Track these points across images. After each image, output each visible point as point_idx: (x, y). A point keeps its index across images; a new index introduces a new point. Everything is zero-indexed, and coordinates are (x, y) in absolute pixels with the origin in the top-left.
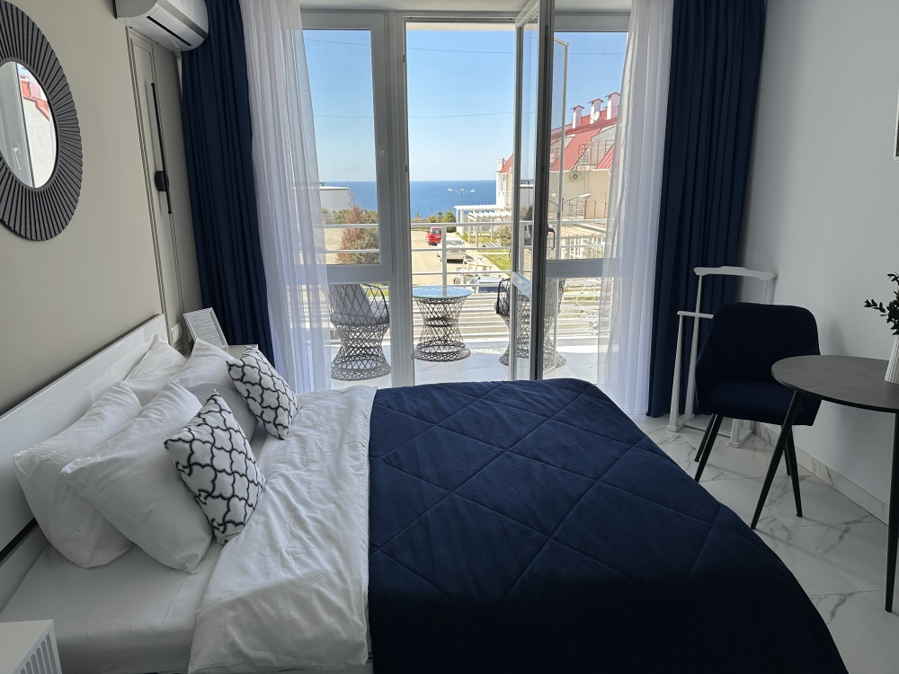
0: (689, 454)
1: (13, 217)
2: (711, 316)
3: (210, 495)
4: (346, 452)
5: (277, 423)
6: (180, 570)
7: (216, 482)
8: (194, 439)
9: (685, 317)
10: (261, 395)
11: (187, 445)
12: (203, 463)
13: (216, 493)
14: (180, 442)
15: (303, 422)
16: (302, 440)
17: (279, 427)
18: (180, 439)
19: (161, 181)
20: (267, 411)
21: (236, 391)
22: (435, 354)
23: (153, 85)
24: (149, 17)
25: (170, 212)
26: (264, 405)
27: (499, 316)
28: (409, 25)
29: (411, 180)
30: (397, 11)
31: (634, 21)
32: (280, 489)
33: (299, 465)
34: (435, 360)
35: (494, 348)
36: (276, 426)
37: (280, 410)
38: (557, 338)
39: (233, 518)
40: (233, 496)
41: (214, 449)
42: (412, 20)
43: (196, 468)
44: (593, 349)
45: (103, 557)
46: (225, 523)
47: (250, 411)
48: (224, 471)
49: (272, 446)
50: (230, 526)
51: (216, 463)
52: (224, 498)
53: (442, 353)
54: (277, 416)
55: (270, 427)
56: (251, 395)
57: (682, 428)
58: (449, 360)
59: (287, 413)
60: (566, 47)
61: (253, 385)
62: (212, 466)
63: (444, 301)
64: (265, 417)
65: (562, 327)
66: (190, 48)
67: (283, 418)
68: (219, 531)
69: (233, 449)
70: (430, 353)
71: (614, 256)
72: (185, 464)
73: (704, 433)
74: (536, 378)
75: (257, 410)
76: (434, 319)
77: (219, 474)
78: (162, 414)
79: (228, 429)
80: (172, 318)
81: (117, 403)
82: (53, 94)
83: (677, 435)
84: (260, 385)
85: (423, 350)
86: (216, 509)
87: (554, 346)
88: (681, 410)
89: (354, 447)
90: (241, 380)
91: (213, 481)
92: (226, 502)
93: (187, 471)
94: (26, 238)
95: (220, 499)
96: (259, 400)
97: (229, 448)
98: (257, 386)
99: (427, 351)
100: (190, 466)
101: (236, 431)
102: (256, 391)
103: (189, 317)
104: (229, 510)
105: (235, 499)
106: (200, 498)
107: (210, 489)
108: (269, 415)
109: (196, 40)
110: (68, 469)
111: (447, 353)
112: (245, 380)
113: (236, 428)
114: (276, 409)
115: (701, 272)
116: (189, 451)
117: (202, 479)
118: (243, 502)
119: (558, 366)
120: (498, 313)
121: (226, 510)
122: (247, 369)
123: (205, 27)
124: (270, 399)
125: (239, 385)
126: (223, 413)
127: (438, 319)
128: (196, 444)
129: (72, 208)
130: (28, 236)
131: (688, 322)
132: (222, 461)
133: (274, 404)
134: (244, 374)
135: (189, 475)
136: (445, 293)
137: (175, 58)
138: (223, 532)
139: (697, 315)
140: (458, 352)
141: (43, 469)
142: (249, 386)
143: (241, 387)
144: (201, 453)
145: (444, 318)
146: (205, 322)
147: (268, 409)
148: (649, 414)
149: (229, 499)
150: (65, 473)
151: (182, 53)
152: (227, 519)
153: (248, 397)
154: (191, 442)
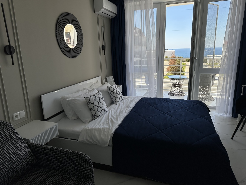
1: (67, 53)
3: (92, 109)
6: (84, 123)
8: (91, 98)
10: (113, 94)
11: (89, 99)
12: (92, 103)
13: (93, 109)
14: (88, 98)
16: (119, 105)
19: (103, 48)
20: (114, 98)
21: (108, 92)
22: (174, 94)
23: (103, 26)
24: (101, 12)
26: (113, 96)
30: (164, 2)
34: (174, 96)
36: (115, 101)
37: (117, 98)
39: (97, 115)
40: (97, 111)
41: (95, 101)
42: (168, 4)
43: (90, 103)
45: (73, 118)
46: (95, 116)
48: (96, 105)
49: (114, 105)
50: (96, 117)
51: (94, 103)
52: (95, 111)
53: (176, 94)
54: (116, 99)
59: (119, 99)
60: (218, 6)
61: (112, 91)
62: (94, 104)
64: (113, 99)
66: (113, 17)
67: (117, 100)
68: (94, 117)
69: (99, 102)
70: (172, 94)
75: (112, 97)
77: (95, 106)
78: (89, 93)
79: (99, 98)
81: (83, 91)
82: (77, 30)
84: (113, 92)
86: (94, 112)
90: (109, 90)
91: (93, 107)
92: (95, 112)
93: (88, 104)
94: (69, 57)
95: (94, 111)
96: (112, 95)
97: (99, 101)
100: (89, 103)
101: (101, 99)
102: (112, 93)
103: (107, 78)
104: (96, 113)
105: (98, 112)
107: (92, 108)
109: (114, 15)
111: (178, 94)
116: (89, 100)
117: (91, 106)
118: (100, 113)
121: (95, 113)
122: (111, 88)
123: (116, 12)
124: (115, 95)
125: (109, 91)
126: (99, 95)
127: (176, 84)
128: (91, 99)
129: (80, 52)
130: (70, 57)
132: (96, 103)
134: (110, 89)
135: (89, 105)
136: (180, 78)
138: (94, 118)
141: (64, 99)
142: (111, 92)
143: (109, 92)
144: (92, 101)
146: (111, 79)
147: (114, 97)
148: (232, 116)
149: (96, 111)
150: (67, 100)
151: (111, 18)
152: (95, 115)
153: (110, 94)
154: (90, 98)
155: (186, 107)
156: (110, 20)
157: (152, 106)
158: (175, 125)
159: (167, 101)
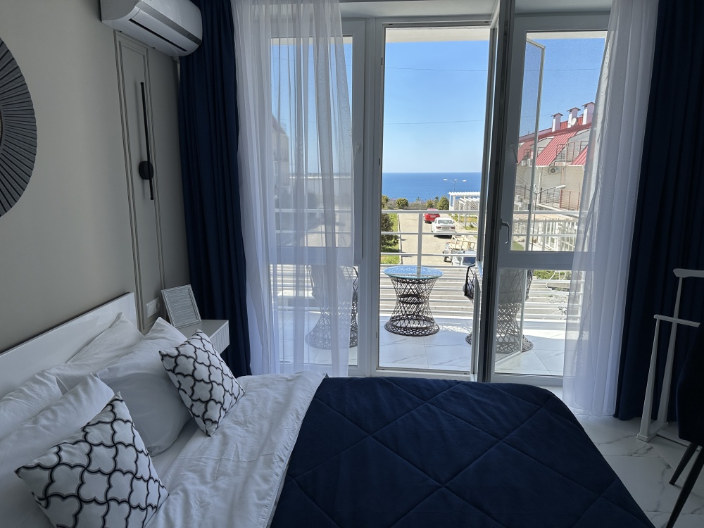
2: (697, 324)
4: (260, 469)
5: (206, 417)
7: (80, 516)
8: (58, 464)
9: (661, 321)
10: (192, 388)
11: (46, 474)
12: (66, 493)
14: (38, 470)
15: (236, 416)
17: (207, 422)
18: (39, 466)
19: (146, 171)
20: (197, 404)
21: (169, 380)
22: (406, 328)
23: (142, 84)
24: (131, 20)
25: (152, 198)
26: (194, 398)
27: (466, 298)
28: (389, 32)
30: (376, 18)
31: (614, 19)
33: (209, 477)
34: (405, 334)
35: (462, 326)
36: (204, 421)
37: (211, 403)
38: (525, 320)
41: (86, 474)
42: (391, 26)
43: (54, 500)
44: (560, 335)
48: (94, 500)
49: (197, 443)
53: (412, 328)
54: (206, 411)
55: (199, 421)
56: (182, 387)
57: (653, 438)
58: (417, 335)
59: (219, 405)
60: (543, 49)
61: (185, 376)
62: (78, 497)
64: (194, 410)
65: (529, 311)
66: (185, 54)
67: (214, 412)
69: (115, 471)
70: (401, 327)
71: (586, 250)
72: (41, 495)
75: (188, 402)
76: (408, 296)
77: (85, 506)
79: (115, 445)
80: (149, 294)
83: (648, 445)
84: (193, 376)
85: (395, 323)
87: (521, 329)
88: (654, 416)
89: (269, 464)
90: (173, 371)
91: (76, 516)
93: (43, 503)
96: (189, 392)
97: (110, 469)
98: (190, 378)
99: (398, 325)
100: (47, 498)
101: (128, 446)
102: (187, 383)
103: (166, 294)
108: (198, 409)
109: (191, 46)
111: (417, 328)
112: (177, 371)
113: (130, 441)
114: (207, 402)
115: (681, 273)
116: (47, 480)
119: (524, 350)
120: (466, 295)
122: (181, 360)
123: (199, 35)
124: (202, 392)
125: (170, 374)
126: (115, 423)
128: (59, 472)
131: (666, 327)
132: (94, 487)
133: (206, 396)
134: (177, 365)
135: (47, 507)
136: (419, 273)
139: (675, 320)
140: (426, 328)
142: (180, 377)
143: (174, 379)
144: (65, 481)
146: (182, 298)
147: (199, 403)
148: (616, 416)
151: (180, 58)
153: (179, 389)
154: (53, 468)
155: (508, 431)
156: (175, 63)
157: (375, 438)
159: (425, 399)
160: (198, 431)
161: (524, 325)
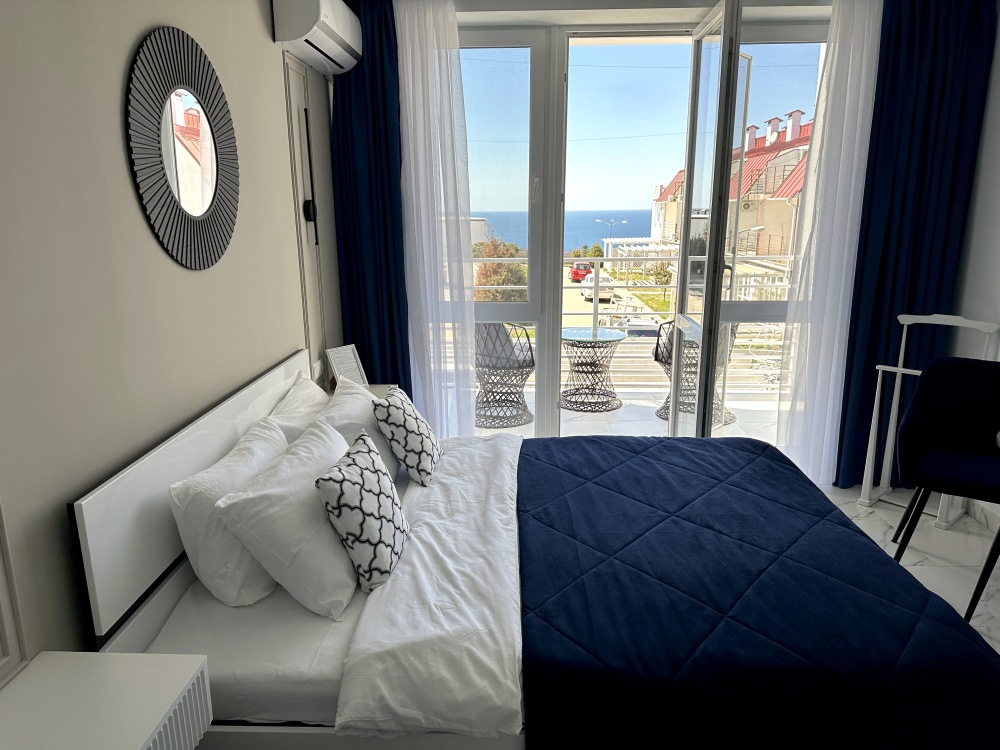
0: (885, 534)
1: (176, 246)
2: (918, 373)
3: (357, 539)
4: (493, 504)
5: (420, 468)
6: (324, 616)
7: (364, 526)
8: (344, 480)
9: (884, 372)
10: (405, 438)
11: (338, 486)
12: (352, 505)
13: (363, 538)
14: (331, 482)
15: (445, 469)
16: (446, 488)
17: (422, 473)
18: (331, 479)
19: (309, 211)
20: (411, 455)
21: (380, 432)
22: (583, 403)
23: (306, 110)
24: (307, 41)
25: (317, 243)
26: (408, 448)
27: (657, 364)
28: (572, 41)
29: (566, 209)
30: (559, 26)
31: (834, 30)
32: (425, 538)
33: (445, 515)
34: (582, 410)
35: (649, 400)
36: (419, 471)
37: (424, 454)
38: (727, 391)
39: (379, 566)
40: (380, 542)
41: (363, 491)
42: (575, 35)
43: (345, 510)
44: (772, 405)
45: (249, 597)
46: (370, 571)
47: (393, 453)
48: (372, 514)
49: (415, 493)
50: (376, 574)
51: (365, 506)
52: (371, 544)
53: (590, 403)
54: (420, 462)
55: (413, 473)
56: (395, 438)
57: (876, 503)
58: (597, 411)
59: (430, 458)
60: (750, 60)
61: (398, 426)
62: (361, 509)
63: (594, 345)
64: (408, 461)
65: (732, 379)
66: (343, 71)
67: (427, 464)
68: (365, 579)
69: (381, 493)
70: (576, 402)
71: (801, 299)
72: (335, 505)
73: (905, 510)
74: (703, 436)
75: (401, 454)
76: (582, 364)
77: (367, 518)
78: (311, 452)
79: (376, 471)
80: (315, 354)
81: (265, 439)
82: (216, 121)
83: (870, 510)
84: (404, 427)
85: (569, 398)
86: (363, 554)
87: (722, 401)
88: (876, 482)
89: (501, 499)
90: (386, 421)
91: (361, 525)
92: (372, 548)
93: (336, 512)
94: (186, 267)
95: (367, 544)
96: (403, 443)
97: (377, 491)
98: (402, 429)
99: (573, 400)
100: (339, 507)
101: (384, 474)
102: (400, 434)
103: (332, 353)
104: (375, 557)
105: (382, 546)
106: (346, 541)
107: (358, 533)
108: (412, 460)
109: (349, 62)
110: (221, 503)
111: (596, 403)
112: (390, 421)
113: (384, 471)
114: (420, 454)
115: (906, 320)
116: (339, 492)
117: (349, 522)
118: (389, 549)
119: (726, 423)
120: (656, 359)
121: (372, 556)
122: (392, 410)
123: (359, 50)
124: (414, 443)
125: (383, 425)
126: (371, 454)
127: (586, 364)
128: (345, 484)
129: (228, 237)
130: (188, 265)
131: (889, 377)
132: (370, 504)
133: (418, 448)
134: (389, 415)
135: (338, 516)
136: (595, 336)
137: (327, 81)
138: (368, 580)
139: (900, 370)
140: (607, 402)
141: (197, 501)
142: (393, 428)
143: (386, 429)
144: (351, 495)
145: (593, 364)
146: (346, 359)
147: (412, 453)
148: (835, 484)
149: (376, 545)
150: (219, 507)
151: (335, 76)
152: (373, 566)
153: (392, 439)
154: (341, 482)
155: (729, 476)
157: (595, 483)
158: (761, 572)
159: (637, 453)
160: (412, 483)
161: (726, 397)
